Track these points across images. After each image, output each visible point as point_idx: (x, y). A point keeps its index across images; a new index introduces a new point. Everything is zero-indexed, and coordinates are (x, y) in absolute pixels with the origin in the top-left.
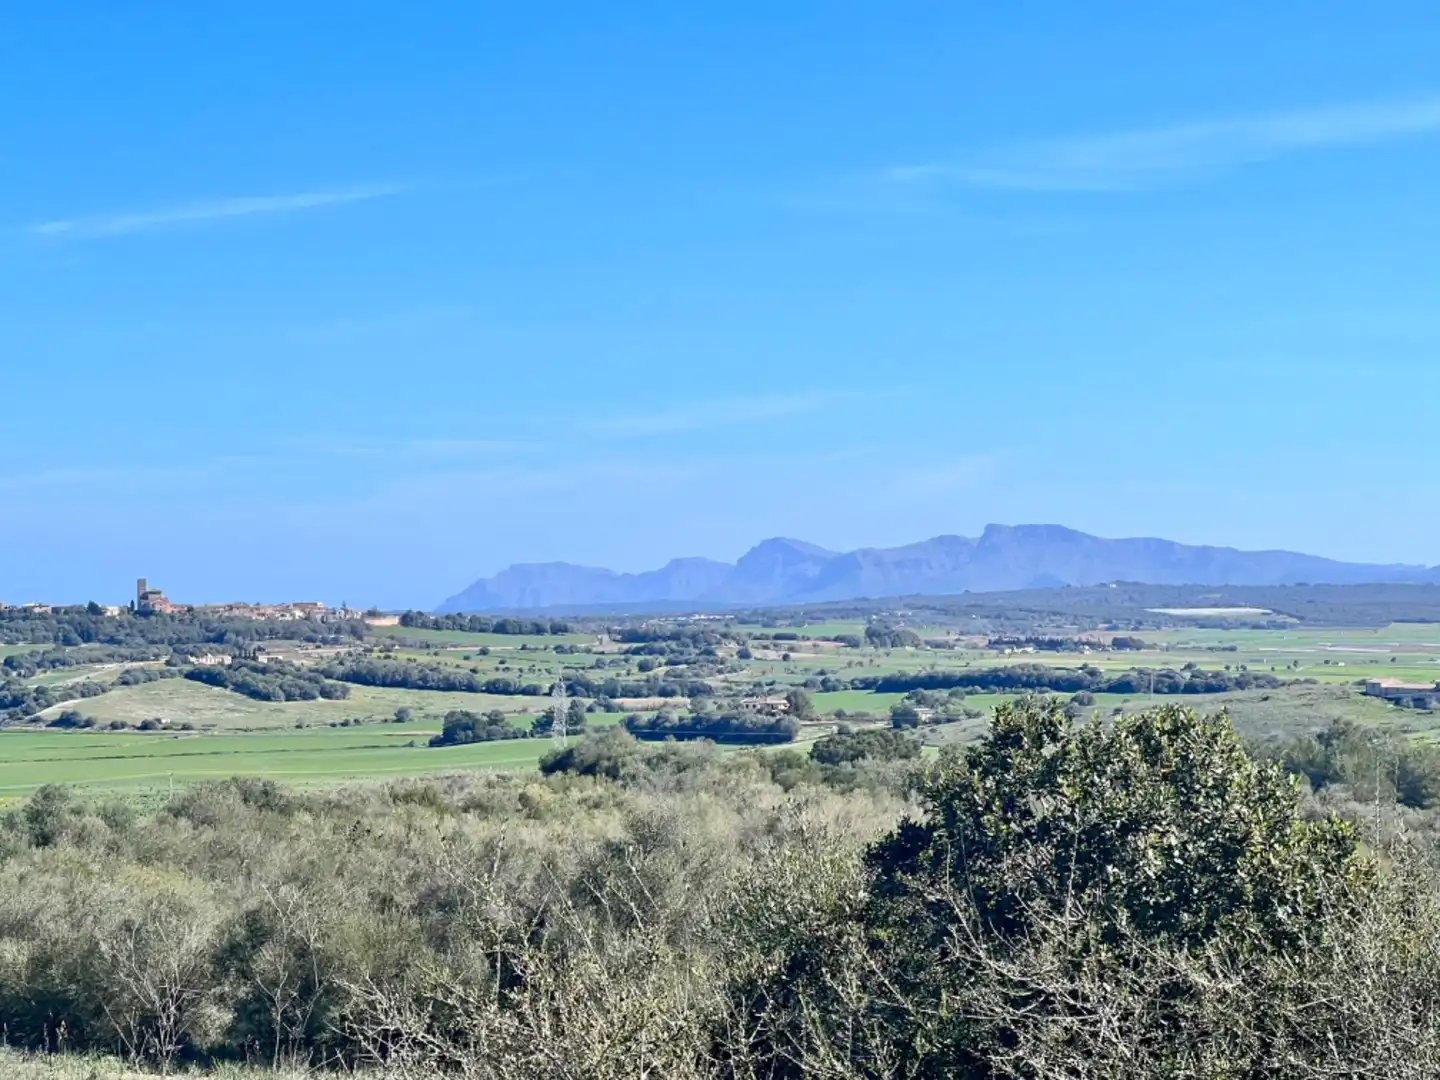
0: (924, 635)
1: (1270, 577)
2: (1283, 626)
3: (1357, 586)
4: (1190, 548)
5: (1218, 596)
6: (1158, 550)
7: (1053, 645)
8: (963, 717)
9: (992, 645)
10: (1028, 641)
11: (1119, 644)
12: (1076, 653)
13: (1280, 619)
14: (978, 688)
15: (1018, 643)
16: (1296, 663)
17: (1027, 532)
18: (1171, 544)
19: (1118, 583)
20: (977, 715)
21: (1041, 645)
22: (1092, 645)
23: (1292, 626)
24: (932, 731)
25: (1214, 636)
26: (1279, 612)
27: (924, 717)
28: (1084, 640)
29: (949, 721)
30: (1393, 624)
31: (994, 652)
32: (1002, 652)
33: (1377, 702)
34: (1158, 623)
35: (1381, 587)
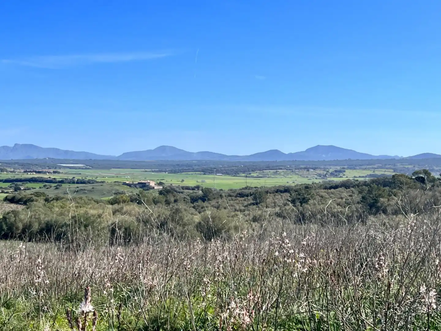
0: (9, 169)
1: (82, 158)
2: (89, 169)
3: (103, 160)
4: (63, 151)
5: (72, 161)
6: (56, 150)
7: (39, 172)
8: (31, 189)
9: (25, 172)
10: (33, 171)
11: (55, 172)
12: (45, 174)
13: (88, 167)
14: (28, 182)
15: (31, 172)
16: (97, 177)
17: (25, 146)
18: (59, 149)
19: (48, 158)
20: (35, 188)
21: (36, 172)
22: (49, 173)
23: (91, 169)
24: (25, 192)
25: (74, 171)
26: (87, 166)
27: (22, 189)
28: (46, 171)
29: (28, 190)
30: (113, 169)
31: (26, 174)
32: (28, 174)
33: (125, 186)
34: (60, 167)
35: (109, 160)
